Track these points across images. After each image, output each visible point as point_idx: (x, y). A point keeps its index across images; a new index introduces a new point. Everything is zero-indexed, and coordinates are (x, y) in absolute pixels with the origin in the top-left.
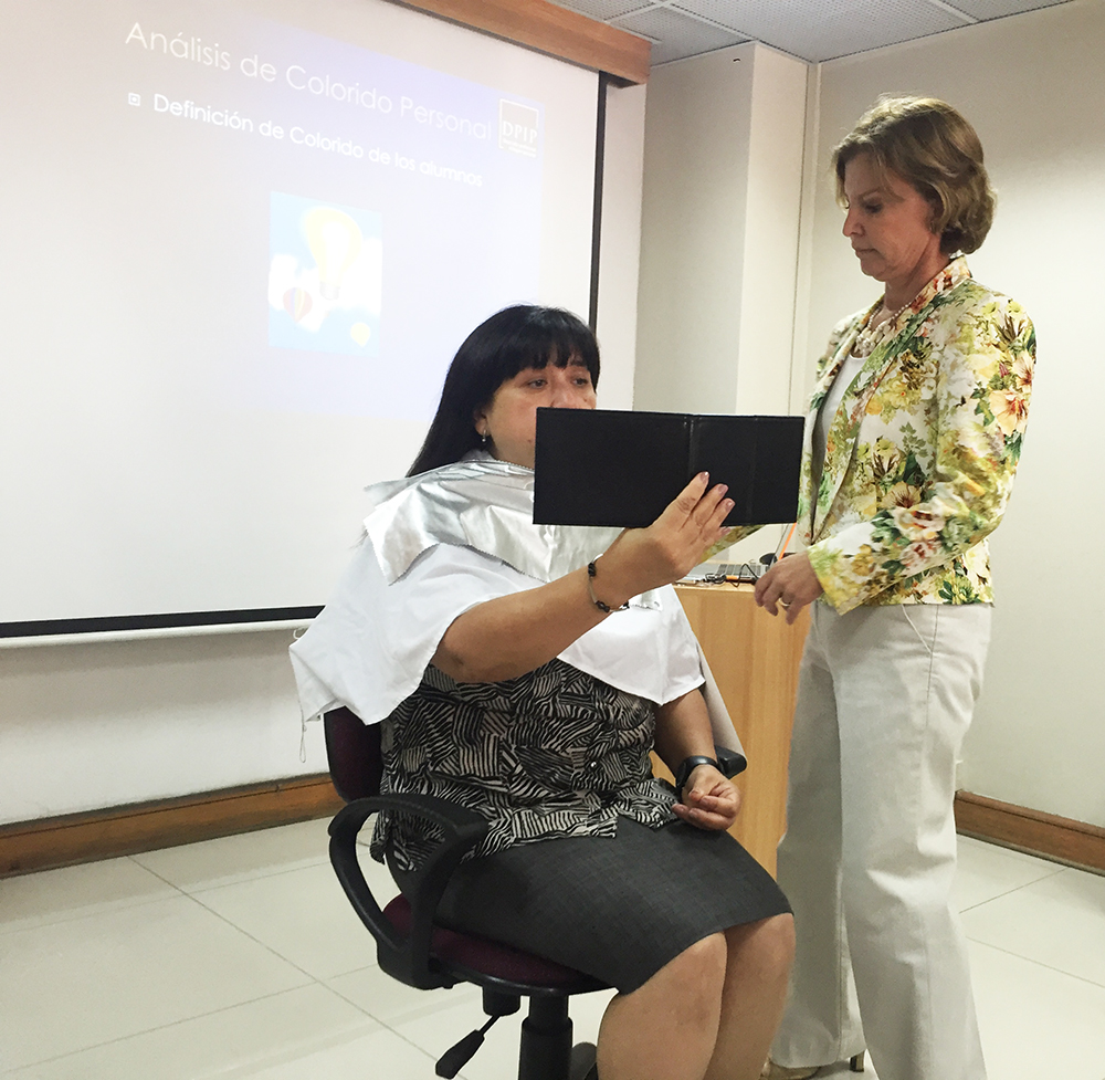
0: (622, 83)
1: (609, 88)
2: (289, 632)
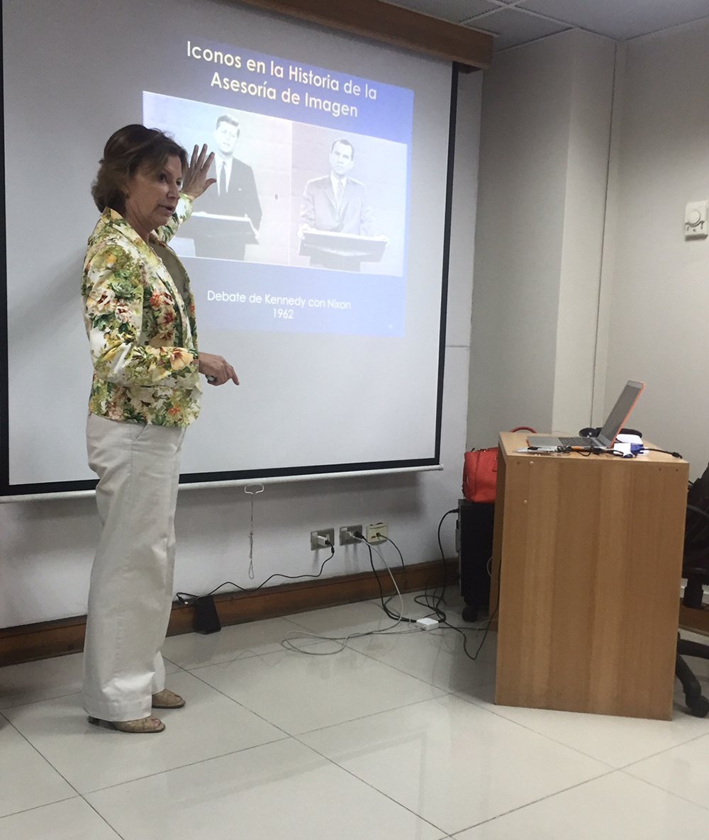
0: (469, 69)
1: (460, 75)
2: (241, 487)
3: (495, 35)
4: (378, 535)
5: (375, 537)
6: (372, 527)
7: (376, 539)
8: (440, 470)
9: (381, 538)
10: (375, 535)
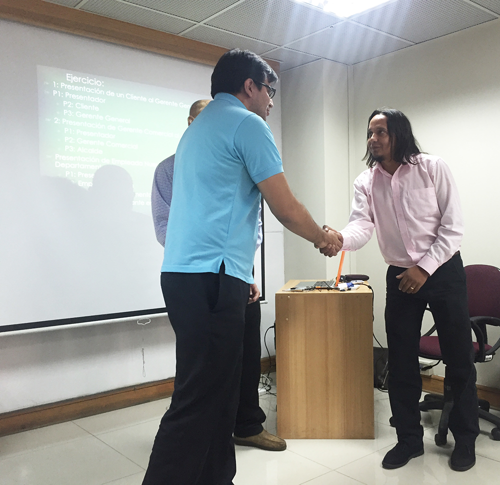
2: (135, 321)
3: (280, 62)
8: (266, 303)
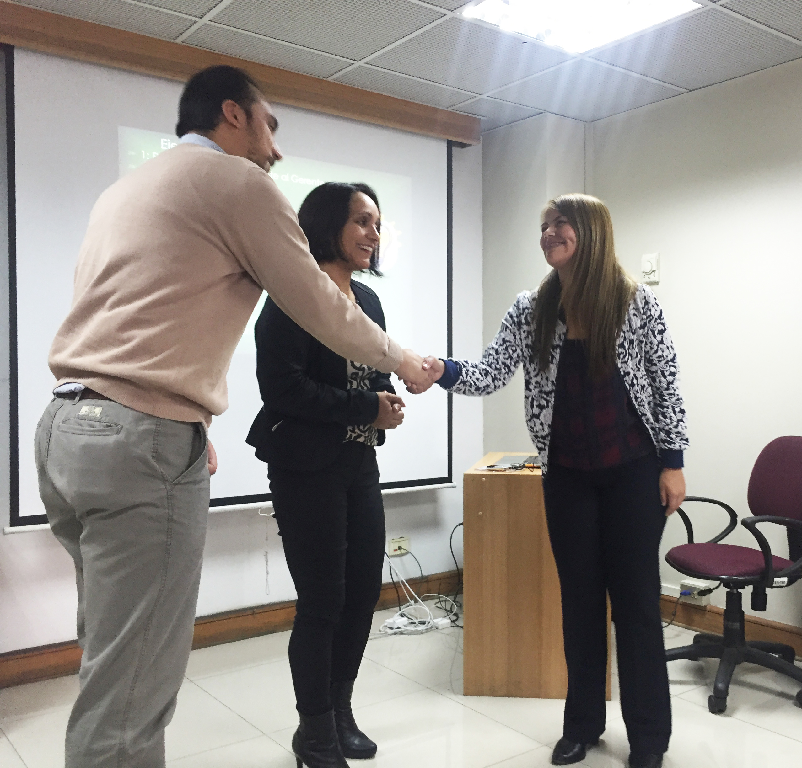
0: (463, 145)
1: (455, 150)
2: (256, 510)
3: (482, 118)
4: (400, 548)
5: (396, 550)
6: (394, 541)
7: (398, 552)
8: (453, 487)
9: (403, 551)
10: (397, 548)
